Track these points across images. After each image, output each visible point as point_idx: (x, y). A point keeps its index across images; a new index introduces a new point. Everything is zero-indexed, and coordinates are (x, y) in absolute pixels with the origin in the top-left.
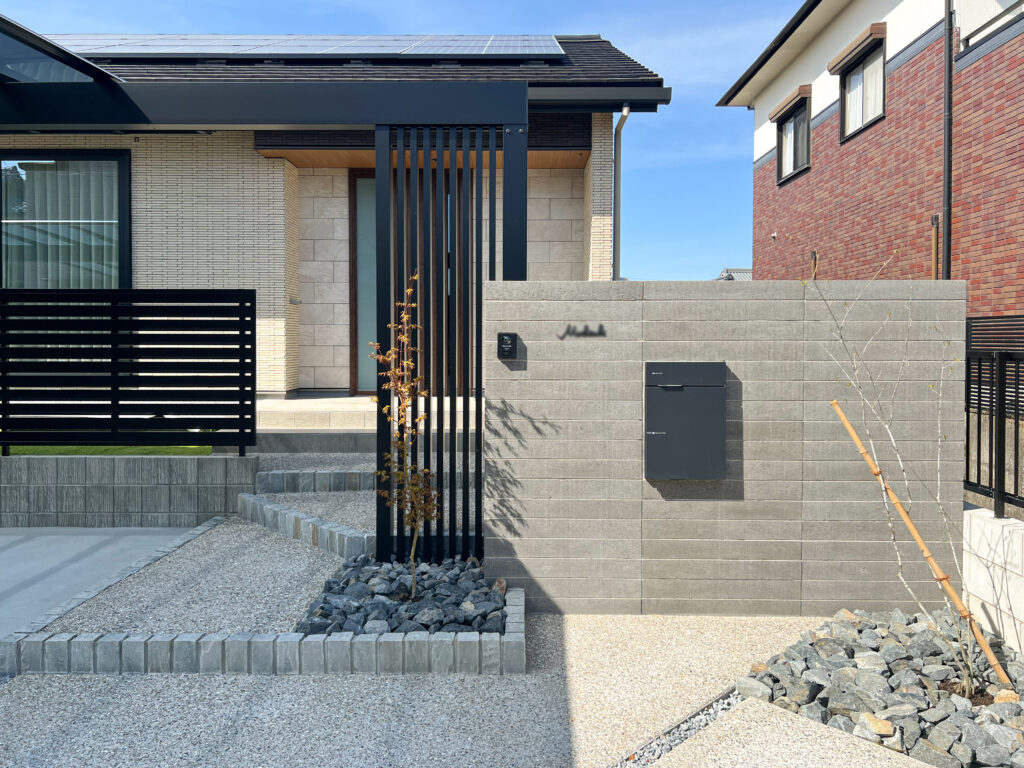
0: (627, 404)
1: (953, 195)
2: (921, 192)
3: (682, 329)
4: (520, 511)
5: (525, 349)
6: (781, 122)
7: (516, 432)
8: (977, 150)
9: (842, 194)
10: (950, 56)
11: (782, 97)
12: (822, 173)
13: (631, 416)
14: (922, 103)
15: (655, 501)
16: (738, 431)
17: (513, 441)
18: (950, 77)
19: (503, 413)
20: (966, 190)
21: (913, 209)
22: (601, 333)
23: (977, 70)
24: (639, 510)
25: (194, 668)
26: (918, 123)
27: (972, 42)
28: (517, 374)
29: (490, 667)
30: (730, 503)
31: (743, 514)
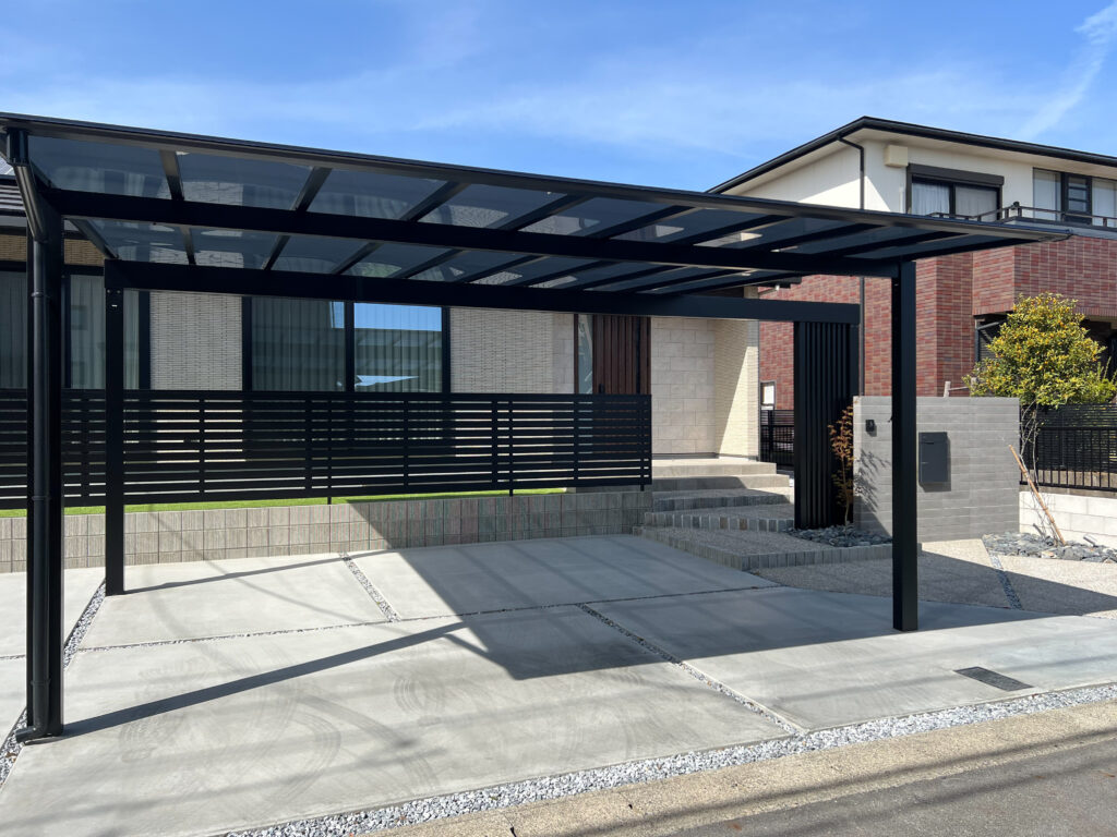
3: (930, 419)
5: (876, 427)
7: (875, 466)
15: (922, 493)
16: (950, 462)
28: (873, 438)
30: (944, 493)
31: (950, 497)
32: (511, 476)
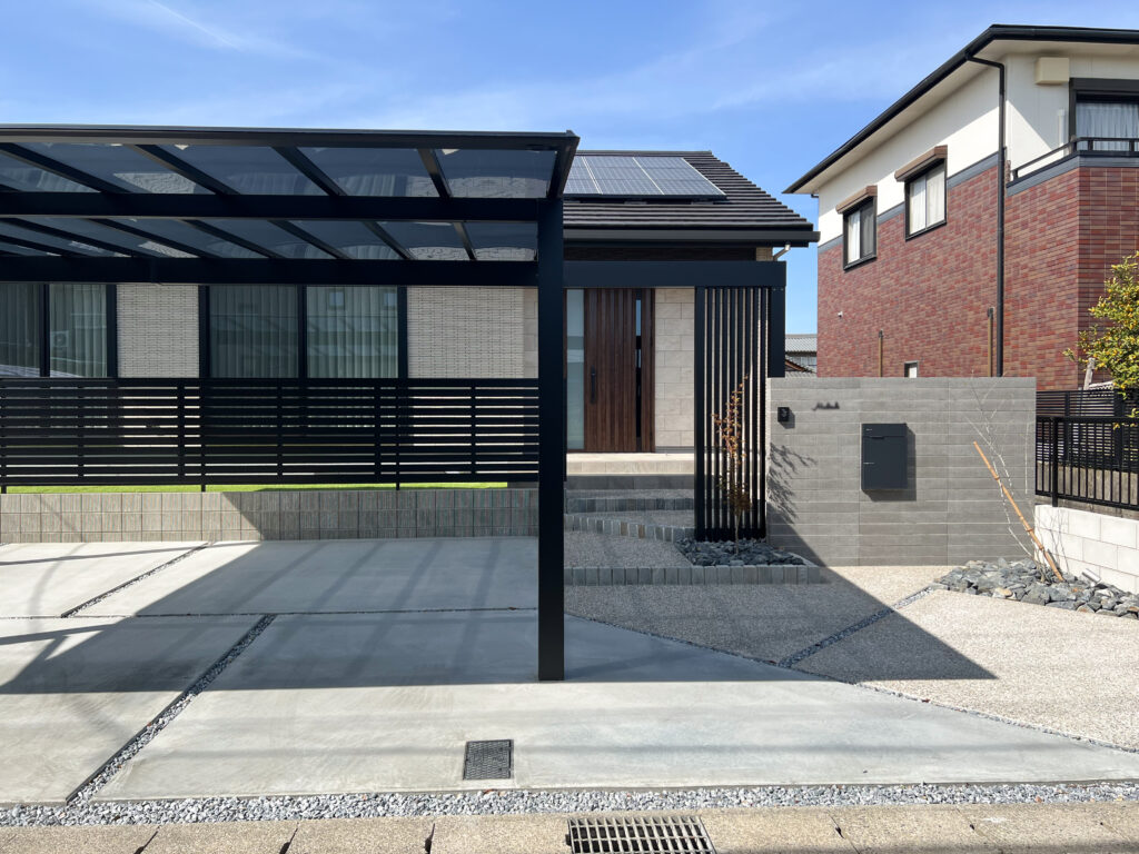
0: (852, 447)
1: (1005, 293)
2: (978, 289)
3: (882, 405)
5: (794, 416)
6: (847, 215)
7: (791, 464)
8: (1024, 260)
9: (907, 283)
10: (1003, 182)
12: (888, 263)
13: (853, 455)
14: (979, 217)
15: (867, 502)
16: (913, 462)
18: (1003, 199)
20: (1016, 291)
21: (972, 302)
22: (837, 407)
23: (1024, 197)
24: (857, 507)
25: (649, 582)
26: (975, 232)
27: (1021, 174)
28: (789, 430)
29: (803, 580)
30: (909, 503)
32: (398, 468)
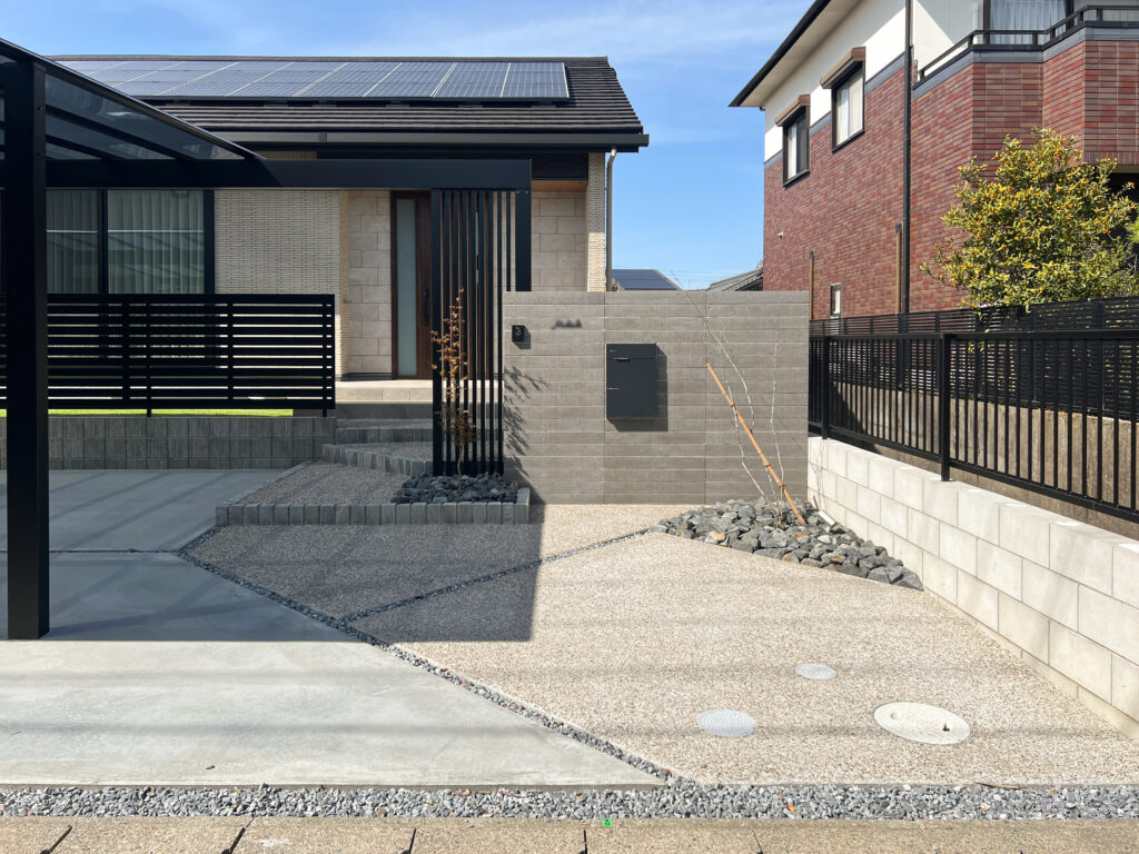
0: (596, 371)
1: (911, 207)
2: (890, 202)
3: (630, 323)
4: (526, 439)
5: (529, 335)
6: (787, 126)
7: (522, 388)
8: (926, 169)
9: (833, 199)
10: (909, 85)
11: (785, 104)
12: (819, 178)
13: (597, 378)
14: (890, 124)
15: (613, 433)
16: (664, 387)
17: (521, 393)
18: (909, 103)
19: (515, 376)
20: (920, 203)
21: (884, 217)
22: (578, 325)
23: (928, 100)
24: (602, 438)
25: (332, 521)
26: (887, 140)
27: (927, 73)
28: (525, 351)
29: (508, 520)
30: (660, 434)
31: (668, 440)
32: (149, 393)
